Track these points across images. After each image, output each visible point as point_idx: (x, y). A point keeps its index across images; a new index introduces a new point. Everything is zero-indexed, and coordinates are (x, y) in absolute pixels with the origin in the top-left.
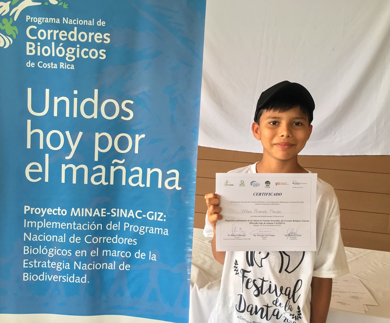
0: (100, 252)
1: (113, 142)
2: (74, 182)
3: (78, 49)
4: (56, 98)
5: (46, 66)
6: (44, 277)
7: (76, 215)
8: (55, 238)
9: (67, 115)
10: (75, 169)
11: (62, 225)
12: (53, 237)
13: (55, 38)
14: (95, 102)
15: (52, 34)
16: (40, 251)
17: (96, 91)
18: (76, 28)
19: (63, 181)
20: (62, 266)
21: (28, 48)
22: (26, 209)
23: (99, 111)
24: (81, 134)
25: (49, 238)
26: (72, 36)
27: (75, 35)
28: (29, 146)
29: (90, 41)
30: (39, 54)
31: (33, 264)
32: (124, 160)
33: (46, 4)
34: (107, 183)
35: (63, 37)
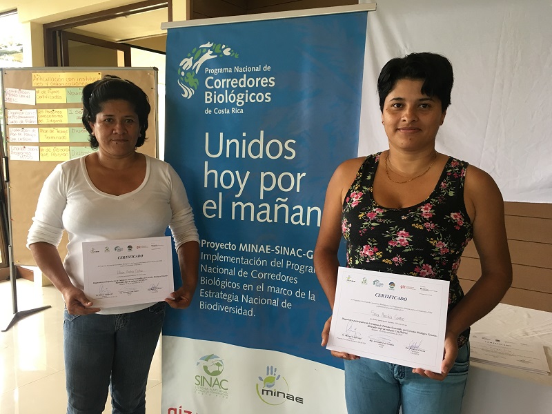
0: (265, 288)
1: (277, 181)
2: (243, 218)
3: (247, 95)
4: (228, 141)
5: (221, 112)
6: (217, 307)
7: (243, 250)
8: (226, 271)
9: (237, 156)
10: (243, 207)
11: (232, 259)
12: (225, 269)
13: (228, 86)
14: (261, 143)
15: (225, 83)
16: (214, 282)
17: (262, 132)
18: (245, 75)
19: (233, 218)
20: (232, 298)
21: (206, 97)
23: (265, 151)
24: (248, 173)
25: (221, 271)
26: (242, 83)
27: (244, 82)
28: (206, 185)
29: (257, 86)
30: (215, 102)
31: (208, 294)
32: (287, 199)
33: (221, 56)
34: (271, 221)
35: (234, 84)
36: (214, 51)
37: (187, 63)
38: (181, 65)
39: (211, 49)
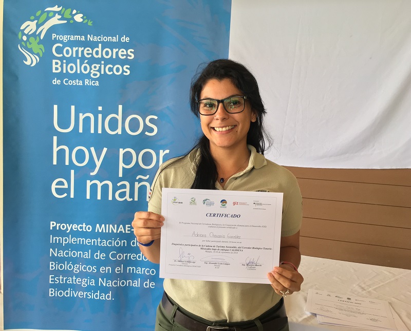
0: (125, 269)
1: (137, 158)
2: (99, 198)
3: (103, 66)
4: (81, 115)
5: (71, 83)
6: (69, 293)
7: (100, 231)
8: (80, 254)
9: (92, 131)
10: (100, 185)
11: (87, 242)
12: (79, 252)
13: (80, 56)
14: (120, 117)
15: (77, 52)
16: (66, 266)
17: (120, 107)
18: (100, 45)
19: (88, 197)
20: (87, 283)
21: (54, 66)
22: (53, 224)
23: (123, 127)
24: (105, 150)
25: (74, 254)
26: (97, 53)
28: (55, 163)
29: (114, 57)
30: (65, 72)
31: (59, 279)
32: (148, 176)
33: (72, 22)
34: (132, 199)
35: (88, 54)
36: (62, 15)
37: (29, 26)
38: (22, 28)
39: (59, 13)
